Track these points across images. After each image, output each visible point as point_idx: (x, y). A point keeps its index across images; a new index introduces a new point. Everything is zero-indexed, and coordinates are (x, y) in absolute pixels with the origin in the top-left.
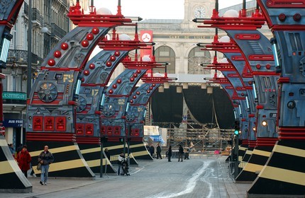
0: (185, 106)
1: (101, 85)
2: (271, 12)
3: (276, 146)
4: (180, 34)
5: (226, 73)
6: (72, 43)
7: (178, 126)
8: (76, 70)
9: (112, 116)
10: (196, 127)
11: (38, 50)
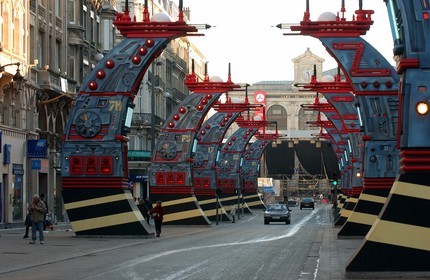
0: (296, 160)
1: (216, 143)
2: (354, 80)
3: (361, 194)
4: (290, 93)
5: (329, 129)
6: (189, 108)
7: (290, 178)
8: (192, 131)
9: (227, 170)
10: (307, 178)
11: (161, 113)
